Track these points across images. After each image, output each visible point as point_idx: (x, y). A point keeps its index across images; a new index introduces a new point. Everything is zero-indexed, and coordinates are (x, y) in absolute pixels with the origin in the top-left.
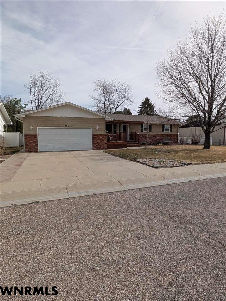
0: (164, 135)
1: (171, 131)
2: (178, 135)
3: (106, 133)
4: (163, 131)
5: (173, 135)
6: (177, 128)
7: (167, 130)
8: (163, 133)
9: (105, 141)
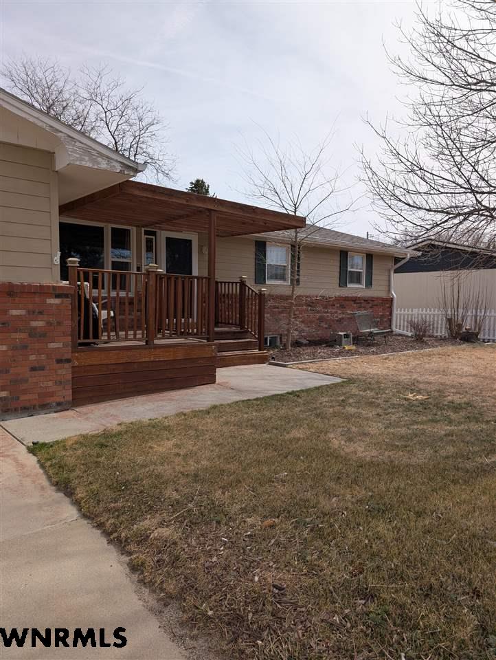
0: (346, 299)
1: (369, 283)
2: (392, 300)
3: (64, 276)
4: (342, 283)
5: (377, 298)
6: (389, 271)
7: (356, 278)
8: (343, 292)
9: (59, 345)
